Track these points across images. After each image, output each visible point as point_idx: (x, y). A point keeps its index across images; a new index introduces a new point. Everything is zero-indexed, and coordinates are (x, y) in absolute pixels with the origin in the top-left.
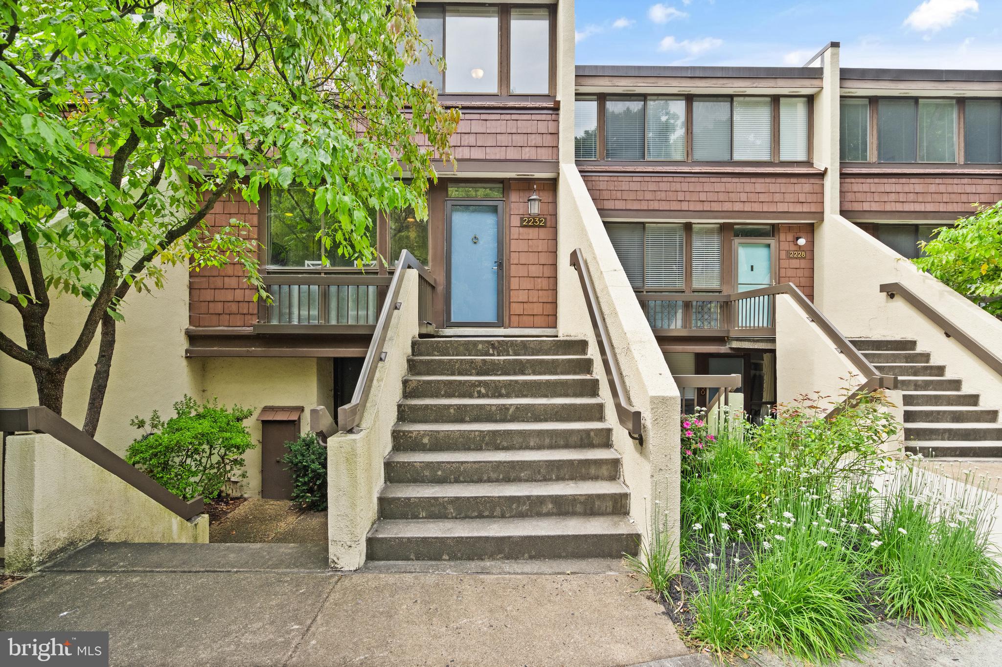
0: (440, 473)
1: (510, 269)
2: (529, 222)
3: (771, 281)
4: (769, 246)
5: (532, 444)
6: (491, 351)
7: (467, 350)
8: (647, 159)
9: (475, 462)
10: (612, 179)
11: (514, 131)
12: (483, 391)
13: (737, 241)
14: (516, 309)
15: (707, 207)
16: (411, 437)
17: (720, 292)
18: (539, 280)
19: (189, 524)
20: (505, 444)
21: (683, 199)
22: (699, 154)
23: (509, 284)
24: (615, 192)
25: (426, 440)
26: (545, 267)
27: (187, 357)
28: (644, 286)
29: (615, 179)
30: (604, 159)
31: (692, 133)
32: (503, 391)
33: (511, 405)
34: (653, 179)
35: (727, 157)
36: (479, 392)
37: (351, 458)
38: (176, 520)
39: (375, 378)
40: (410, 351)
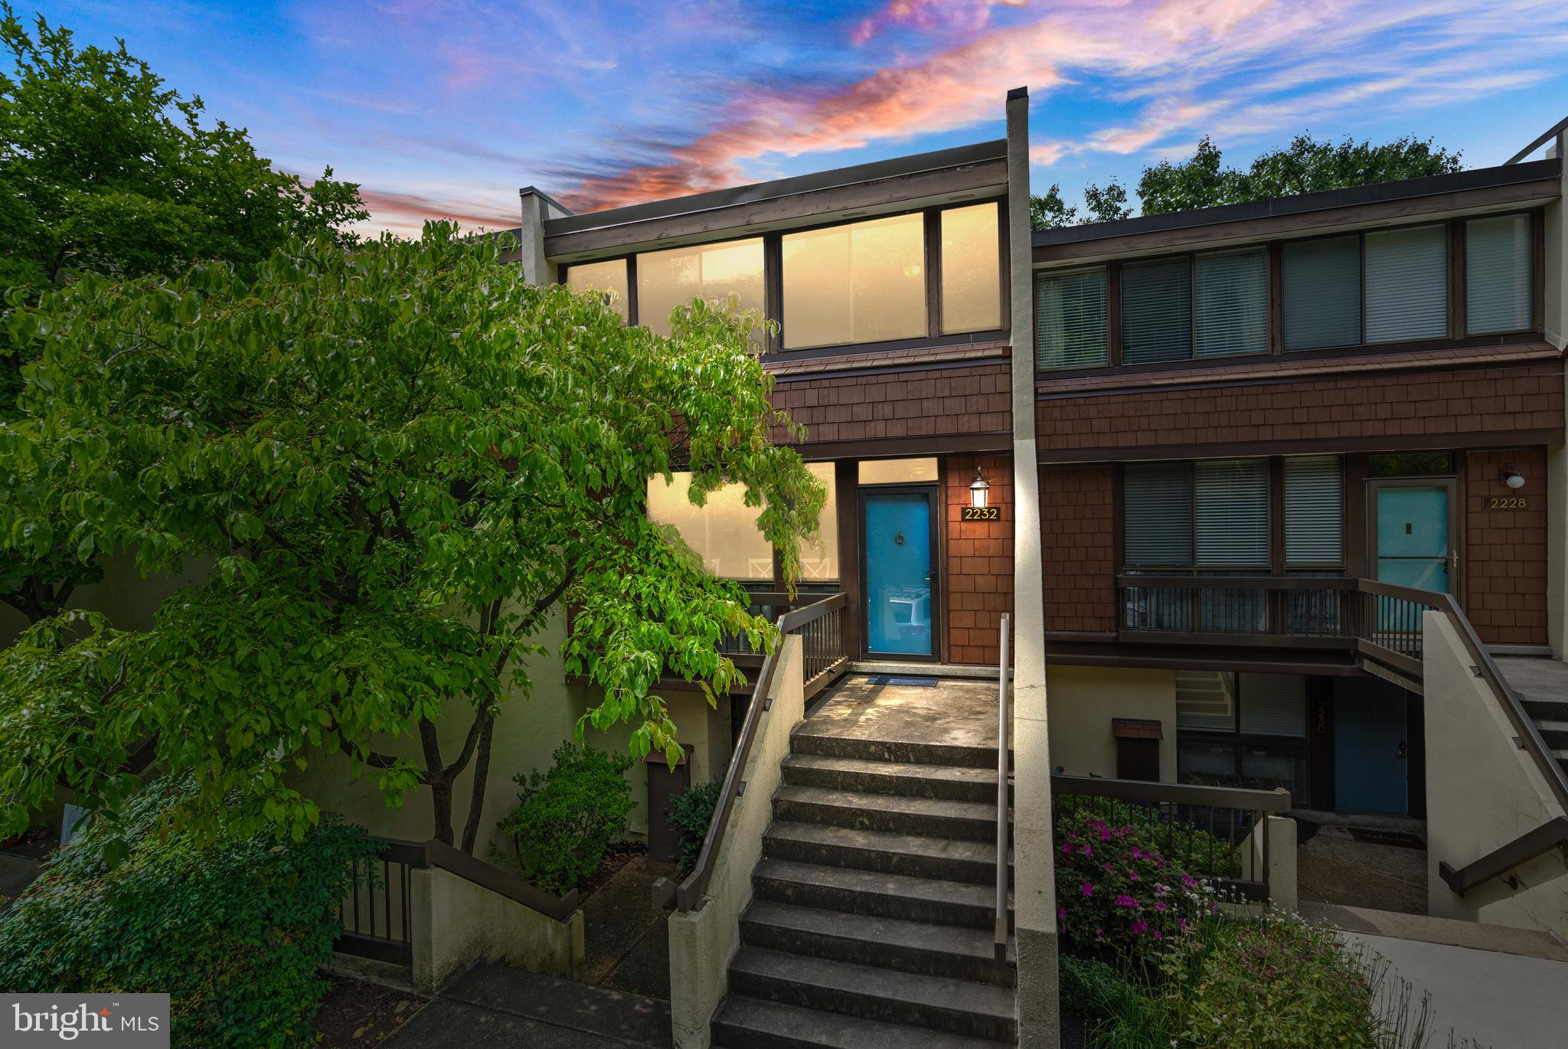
0: (799, 943)
1: (947, 582)
2: (972, 516)
3: (1450, 553)
4: (1444, 489)
5: (913, 915)
6: (887, 756)
7: (856, 751)
8: (1197, 355)
9: (837, 938)
10: (1131, 398)
11: (946, 393)
12: (866, 822)
13: (1373, 483)
14: (959, 637)
15: (1309, 433)
16: (772, 886)
17: (1341, 572)
18: (992, 596)
19: (563, 925)
20: (880, 910)
21: (1261, 422)
22: (1297, 337)
23: (948, 600)
24: (1136, 419)
25: (789, 892)
26: (999, 578)
27: (566, 684)
28: (1193, 563)
29: (1137, 398)
30: (1120, 364)
31: (1280, 305)
32: (891, 825)
33: (894, 854)
34: (1205, 394)
35: (1352, 339)
36: (862, 823)
37: (691, 940)
38: (550, 926)
39: (729, 823)
40: (786, 750)
